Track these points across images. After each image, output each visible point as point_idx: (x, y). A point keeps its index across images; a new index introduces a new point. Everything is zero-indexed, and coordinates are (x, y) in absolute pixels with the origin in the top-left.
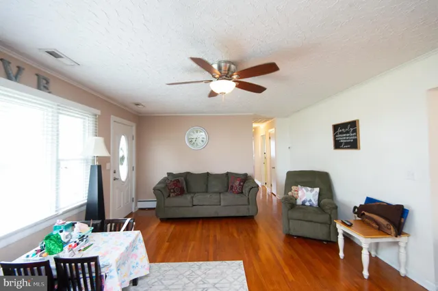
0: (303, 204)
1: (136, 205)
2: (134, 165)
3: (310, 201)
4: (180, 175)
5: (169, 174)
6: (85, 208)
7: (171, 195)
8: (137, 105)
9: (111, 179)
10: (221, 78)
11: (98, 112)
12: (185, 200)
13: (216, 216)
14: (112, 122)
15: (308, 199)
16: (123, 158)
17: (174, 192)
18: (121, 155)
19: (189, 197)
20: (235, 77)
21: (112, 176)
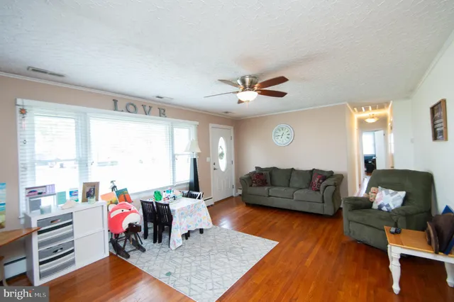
0: (380, 208)
1: (237, 192)
2: (233, 159)
3: (388, 205)
4: (267, 169)
5: (257, 168)
6: (188, 185)
7: (254, 184)
8: (227, 112)
9: (212, 169)
10: (244, 90)
11: (197, 123)
12: (263, 190)
13: (289, 208)
14: (210, 127)
15: (386, 204)
16: (222, 154)
17: (256, 183)
18: (220, 151)
19: (266, 188)
20: (256, 88)
21: (212, 167)
